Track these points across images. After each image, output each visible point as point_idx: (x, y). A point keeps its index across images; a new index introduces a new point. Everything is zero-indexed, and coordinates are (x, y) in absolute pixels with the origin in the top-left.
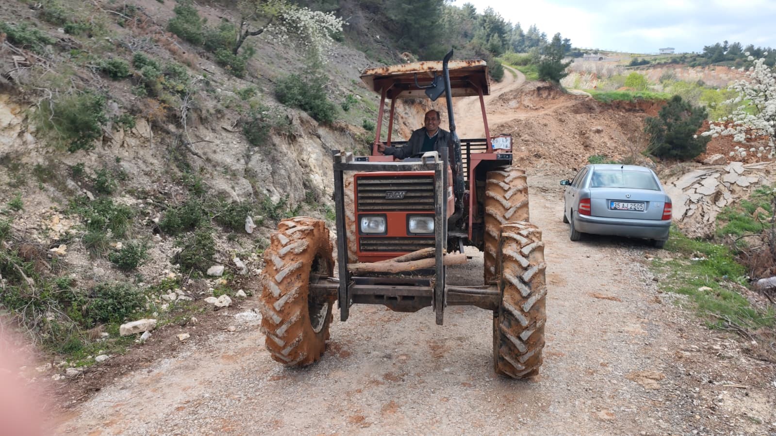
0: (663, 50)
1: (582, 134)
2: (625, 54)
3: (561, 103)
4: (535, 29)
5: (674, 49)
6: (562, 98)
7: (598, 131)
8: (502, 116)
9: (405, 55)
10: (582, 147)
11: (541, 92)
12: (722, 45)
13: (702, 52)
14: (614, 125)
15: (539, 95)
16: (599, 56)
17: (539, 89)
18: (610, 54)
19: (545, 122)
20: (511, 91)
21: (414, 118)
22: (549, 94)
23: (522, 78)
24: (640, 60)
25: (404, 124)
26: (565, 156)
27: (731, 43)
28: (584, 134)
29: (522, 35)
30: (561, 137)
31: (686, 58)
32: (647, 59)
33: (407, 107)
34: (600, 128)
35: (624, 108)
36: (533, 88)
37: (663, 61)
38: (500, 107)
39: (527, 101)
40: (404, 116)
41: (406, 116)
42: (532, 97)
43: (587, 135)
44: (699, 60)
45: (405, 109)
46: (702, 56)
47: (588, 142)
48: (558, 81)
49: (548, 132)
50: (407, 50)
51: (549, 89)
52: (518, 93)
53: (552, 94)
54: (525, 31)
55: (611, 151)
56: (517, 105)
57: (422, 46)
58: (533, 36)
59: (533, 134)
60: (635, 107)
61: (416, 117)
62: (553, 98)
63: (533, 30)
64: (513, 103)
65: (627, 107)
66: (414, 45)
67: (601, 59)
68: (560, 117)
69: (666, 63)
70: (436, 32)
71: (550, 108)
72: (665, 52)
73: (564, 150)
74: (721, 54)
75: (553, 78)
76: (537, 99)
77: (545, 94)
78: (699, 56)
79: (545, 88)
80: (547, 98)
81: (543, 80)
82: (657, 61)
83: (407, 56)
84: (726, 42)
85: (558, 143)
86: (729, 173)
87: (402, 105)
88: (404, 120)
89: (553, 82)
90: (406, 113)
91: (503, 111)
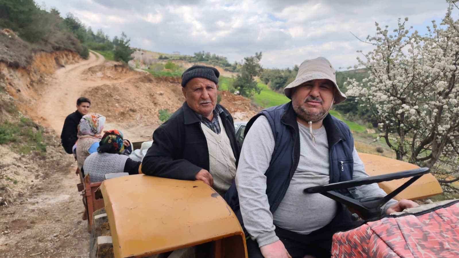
0: (174, 52)
1: (151, 96)
2: (155, 53)
3: (130, 76)
4: (101, 33)
5: (179, 52)
6: (131, 73)
7: (161, 94)
8: (93, 82)
9: (7, 31)
10: (153, 104)
11: (117, 68)
12: (202, 53)
13: (193, 55)
14: (169, 91)
15: (116, 70)
16: (141, 52)
17: (116, 66)
18: (147, 52)
19: (126, 87)
20: (97, 66)
21: (19, 80)
22: (123, 70)
23: (102, 59)
24: (163, 56)
25: (10, 84)
26: (143, 110)
27: (206, 52)
28: (153, 96)
29: (92, 34)
30: (139, 97)
31: (186, 57)
32: (167, 56)
33: (11, 70)
34: (162, 92)
35: (169, 81)
36: (112, 65)
37: (175, 58)
38: (90, 76)
39: (108, 73)
40: (9, 77)
41: (11, 78)
42: (112, 71)
43: (154, 97)
44: (193, 59)
45: (10, 72)
46: (194, 57)
47: (156, 101)
48: (127, 62)
49: (129, 94)
50: (8, 27)
51: (123, 66)
52: (102, 68)
53: (125, 70)
54: (95, 33)
55: (170, 107)
56: (102, 76)
57: (21, 26)
58: (100, 36)
59: (120, 95)
60: (175, 81)
61: (21, 79)
62: (126, 73)
63: (100, 33)
64: (99, 74)
65: (171, 81)
66: (14, 24)
67: (142, 54)
68: (135, 84)
69: (177, 60)
70: (33, 17)
71: (125, 78)
72: (176, 53)
73: (142, 106)
74: (202, 57)
75: (124, 60)
76: (115, 72)
77: (120, 70)
78: (192, 57)
79: (120, 66)
80: (121, 72)
81: (117, 61)
82: (173, 58)
83: (8, 32)
84: (204, 51)
85: (137, 101)
86: (236, 119)
87: (6, 69)
88: (10, 81)
89: (124, 62)
90: (11, 76)
91: (93, 79)
